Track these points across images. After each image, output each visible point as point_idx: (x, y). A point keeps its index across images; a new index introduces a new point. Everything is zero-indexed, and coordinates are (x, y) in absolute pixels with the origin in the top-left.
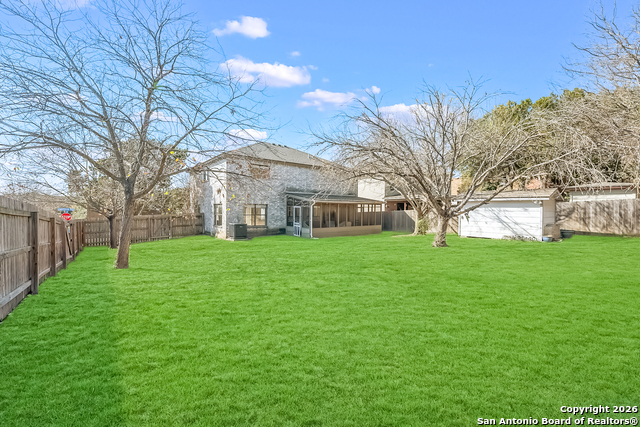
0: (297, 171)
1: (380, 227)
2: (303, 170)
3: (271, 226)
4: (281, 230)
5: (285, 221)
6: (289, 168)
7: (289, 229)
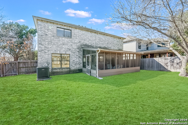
0: (89, 34)
1: (139, 68)
2: (93, 34)
3: (73, 68)
4: (79, 70)
5: (82, 65)
6: (84, 32)
7: (84, 69)
